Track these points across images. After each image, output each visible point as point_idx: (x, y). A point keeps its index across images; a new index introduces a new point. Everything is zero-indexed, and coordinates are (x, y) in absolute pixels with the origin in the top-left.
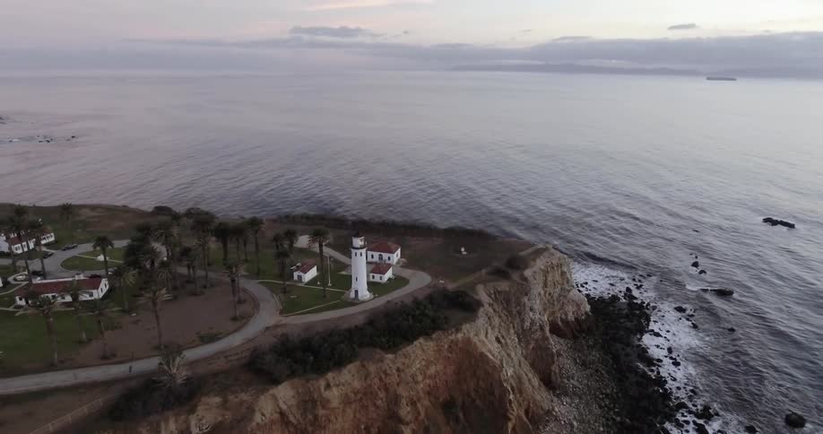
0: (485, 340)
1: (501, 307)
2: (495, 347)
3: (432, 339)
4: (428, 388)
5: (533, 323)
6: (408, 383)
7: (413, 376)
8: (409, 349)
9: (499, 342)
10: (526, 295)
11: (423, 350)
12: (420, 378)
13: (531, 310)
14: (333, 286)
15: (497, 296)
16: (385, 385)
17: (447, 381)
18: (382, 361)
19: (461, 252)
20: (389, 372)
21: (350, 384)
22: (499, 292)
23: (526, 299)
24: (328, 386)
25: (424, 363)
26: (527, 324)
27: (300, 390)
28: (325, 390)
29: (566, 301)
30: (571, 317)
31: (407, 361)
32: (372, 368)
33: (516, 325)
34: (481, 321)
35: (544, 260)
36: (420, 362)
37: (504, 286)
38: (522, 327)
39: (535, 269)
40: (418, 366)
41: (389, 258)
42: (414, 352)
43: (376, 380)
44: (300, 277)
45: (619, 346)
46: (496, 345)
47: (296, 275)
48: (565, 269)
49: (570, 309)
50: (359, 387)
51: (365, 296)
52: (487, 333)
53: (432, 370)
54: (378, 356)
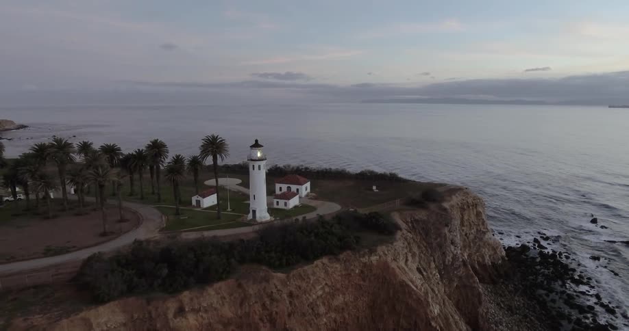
0: (406, 268)
1: (419, 237)
2: (416, 277)
3: (338, 260)
4: (333, 325)
5: (455, 258)
6: (304, 315)
7: (313, 306)
8: (308, 268)
9: (420, 272)
10: (447, 226)
11: (326, 272)
12: (322, 310)
13: (452, 243)
14: (233, 210)
15: (414, 225)
16: (271, 315)
17: (358, 318)
18: (267, 281)
19: (372, 190)
20: (276, 296)
21: (215, 309)
22: (417, 221)
23: (446, 230)
24: (181, 311)
25: (327, 290)
26: (449, 258)
27: (136, 316)
28: (175, 317)
29: (482, 244)
30: (488, 261)
31: (304, 285)
32: (252, 289)
33: (436, 257)
34: (399, 244)
35: (460, 198)
36: (323, 289)
37: (421, 215)
38: (444, 262)
39: (452, 203)
40: (320, 293)
41: (298, 190)
42: (314, 273)
43: (258, 307)
44: (198, 202)
45: (542, 292)
46: (418, 276)
47: (194, 199)
48: (480, 210)
49: (487, 252)
50: (230, 315)
51: (264, 217)
52: (407, 260)
53: (339, 300)
54: (262, 274)
